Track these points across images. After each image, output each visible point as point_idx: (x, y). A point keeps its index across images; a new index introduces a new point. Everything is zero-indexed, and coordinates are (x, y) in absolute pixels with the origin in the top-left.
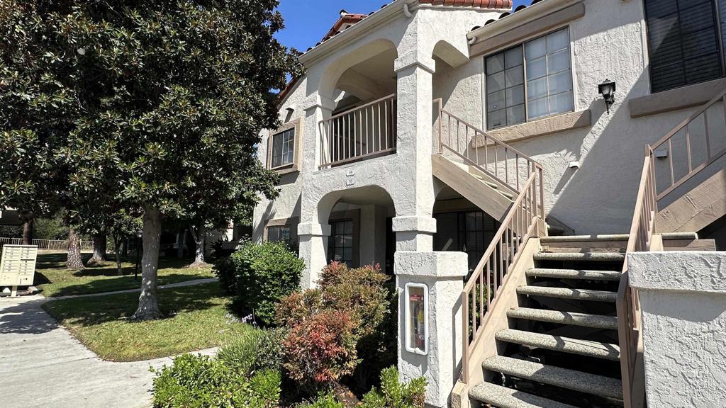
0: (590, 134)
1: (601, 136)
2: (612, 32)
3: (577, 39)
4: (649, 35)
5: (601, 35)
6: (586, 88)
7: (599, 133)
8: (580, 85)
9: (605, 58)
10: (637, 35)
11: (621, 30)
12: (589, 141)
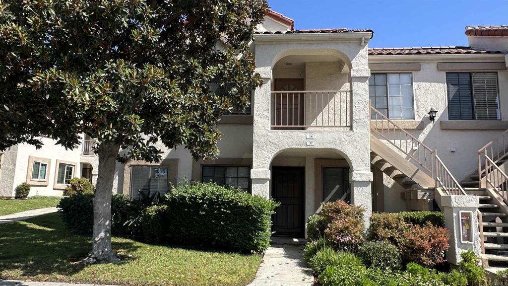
0: (422, 134)
1: (427, 136)
2: (433, 84)
3: (417, 82)
4: (448, 91)
5: (428, 84)
6: (420, 109)
7: (426, 134)
8: (418, 107)
9: (429, 96)
10: (443, 89)
11: (436, 84)
12: (422, 138)
